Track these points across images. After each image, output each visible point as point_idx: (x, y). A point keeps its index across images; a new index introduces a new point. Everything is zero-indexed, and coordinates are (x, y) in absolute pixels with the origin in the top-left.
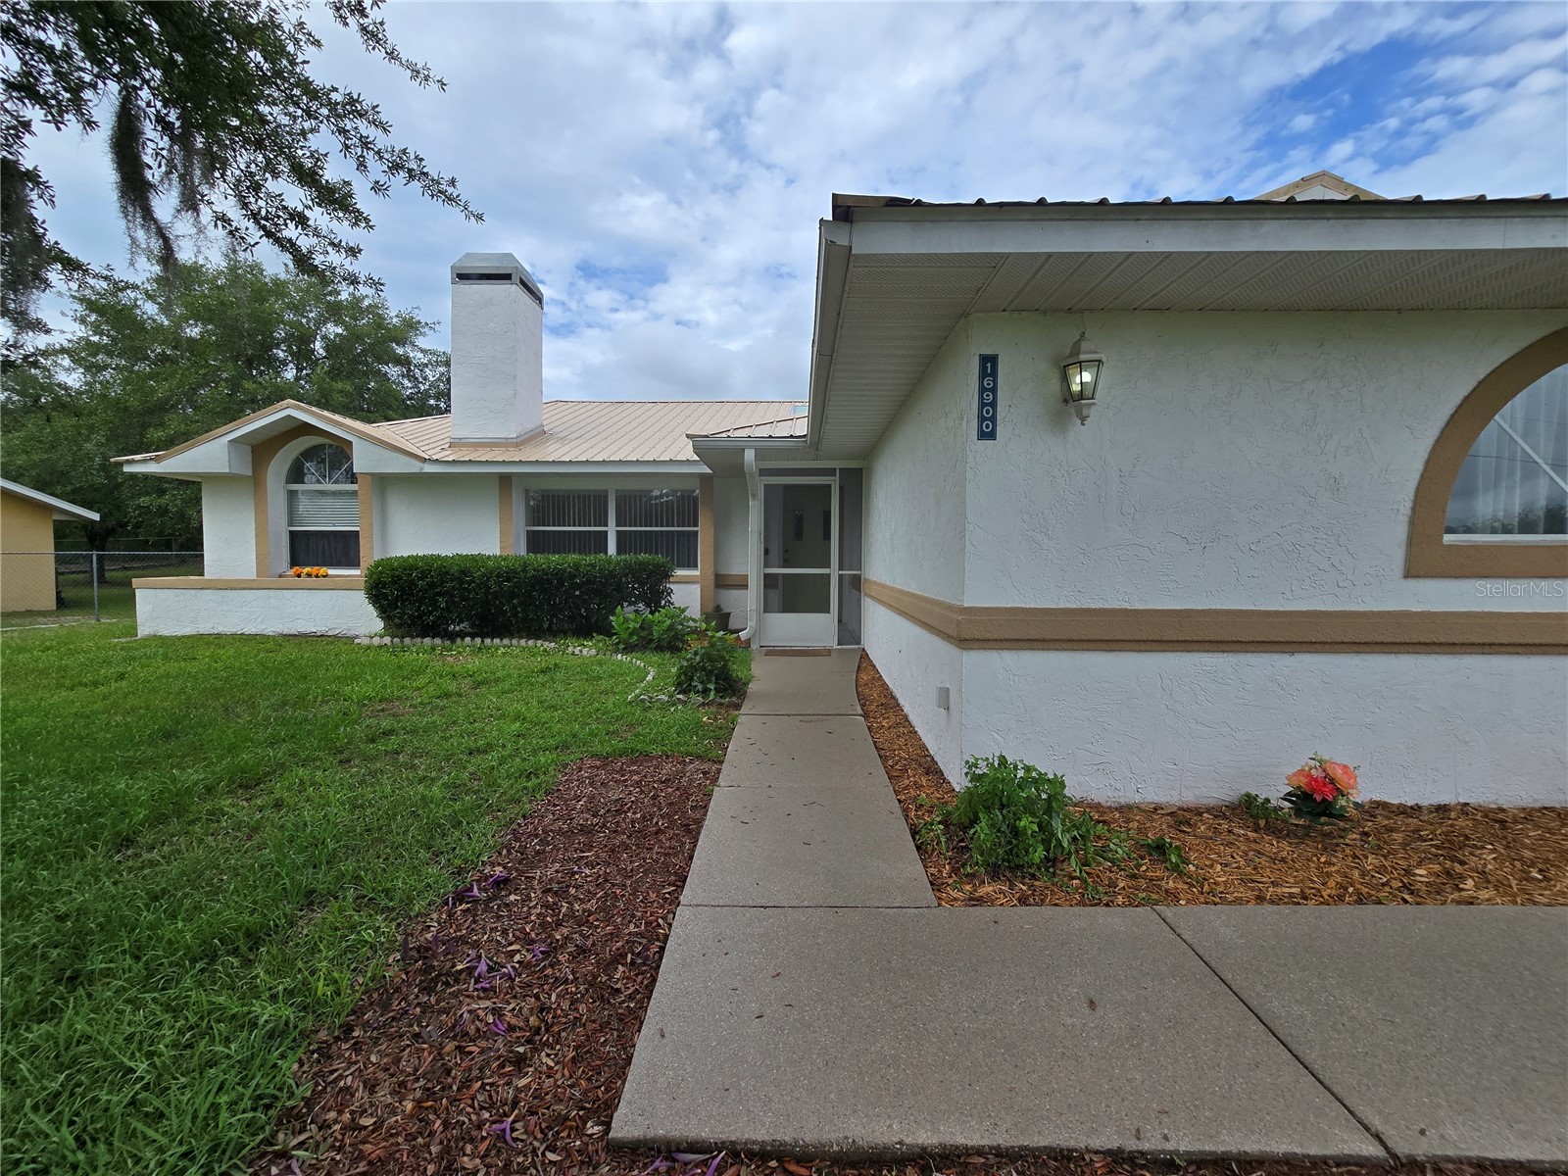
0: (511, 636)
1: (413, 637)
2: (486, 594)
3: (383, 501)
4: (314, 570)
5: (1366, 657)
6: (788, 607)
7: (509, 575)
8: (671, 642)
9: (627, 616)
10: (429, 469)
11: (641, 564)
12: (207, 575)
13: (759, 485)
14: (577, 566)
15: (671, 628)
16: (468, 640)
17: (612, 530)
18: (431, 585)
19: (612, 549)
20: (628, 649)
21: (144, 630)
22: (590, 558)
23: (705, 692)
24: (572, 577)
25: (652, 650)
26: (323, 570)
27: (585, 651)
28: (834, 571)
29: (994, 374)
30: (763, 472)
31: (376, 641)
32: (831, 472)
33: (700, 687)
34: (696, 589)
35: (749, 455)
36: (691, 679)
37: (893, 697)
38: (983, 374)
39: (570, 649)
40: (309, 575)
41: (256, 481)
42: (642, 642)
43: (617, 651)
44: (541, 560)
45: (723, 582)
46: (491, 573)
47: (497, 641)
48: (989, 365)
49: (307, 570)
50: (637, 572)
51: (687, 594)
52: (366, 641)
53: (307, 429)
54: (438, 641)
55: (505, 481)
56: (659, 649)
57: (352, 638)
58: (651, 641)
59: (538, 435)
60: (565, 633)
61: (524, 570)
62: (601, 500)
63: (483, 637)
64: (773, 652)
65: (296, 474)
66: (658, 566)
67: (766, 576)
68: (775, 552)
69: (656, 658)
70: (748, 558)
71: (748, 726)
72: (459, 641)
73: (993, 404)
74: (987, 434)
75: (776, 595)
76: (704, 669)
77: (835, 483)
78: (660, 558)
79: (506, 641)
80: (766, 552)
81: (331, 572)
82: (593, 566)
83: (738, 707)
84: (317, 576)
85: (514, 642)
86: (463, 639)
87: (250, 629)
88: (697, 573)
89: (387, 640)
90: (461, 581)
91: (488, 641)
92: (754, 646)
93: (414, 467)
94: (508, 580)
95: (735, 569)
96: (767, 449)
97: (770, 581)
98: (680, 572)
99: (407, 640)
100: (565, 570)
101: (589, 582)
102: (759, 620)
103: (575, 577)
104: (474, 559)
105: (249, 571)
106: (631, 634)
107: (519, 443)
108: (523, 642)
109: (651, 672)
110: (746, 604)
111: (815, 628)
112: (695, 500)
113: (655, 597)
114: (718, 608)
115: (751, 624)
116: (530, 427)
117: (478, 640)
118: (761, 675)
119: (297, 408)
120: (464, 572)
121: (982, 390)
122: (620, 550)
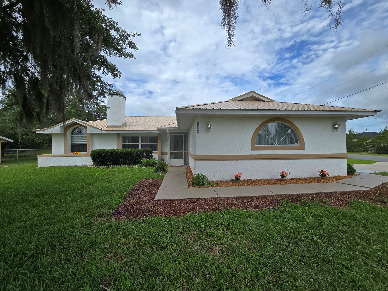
0: (121, 165)
1: (100, 166)
2: (116, 156)
3: (92, 138)
4: (77, 152)
5: (247, 161)
6: (175, 158)
7: (121, 153)
8: (153, 165)
9: (144, 160)
10: (103, 132)
11: (147, 150)
12: (52, 154)
13: (169, 135)
14: (134, 151)
15: (153, 162)
16: (111, 166)
17: (140, 144)
18: (105, 155)
19: (140, 147)
20: (145, 166)
21: (39, 166)
22: (137, 149)
23: (160, 171)
24: (133, 153)
25: (150, 166)
26: (79, 153)
27: (136, 167)
28: (183, 151)
29: (199, 125)
30: (170, 133)
31: (92, 166)
32: (183, 133)
33: (159, 170)
34: (157, 155)
35: (167, 130)
36: (158, 169)
37: (192, 171)
38: (197, 125)
39: (133, 167)
40: (76, 154)
41: (65, 134)
42: (148, 164)
43: (143, 167)
44: (127, 150)
45: (162, 154)
46: (117, 152)
47: (118, 166)
48: (198, 124)
49: (75, 152)
50: (146, 152)
51: (155, 156)
52: (90, 167)
53: (76, 124)
54: (105, 166)
55: (118, 134)
56: (151, 166)
57: (87, 166)
58: (149, 164)
59: (125, 125)
60: (132, 164)
61: (124, 152)
62: (138, 138)
63: (115, 165)
64: (172, 166)
65: (73, 133)
66: (150, 151)
67: (171, 152)
68: (173, 148)
69: (150, 167)
70: (167, 149)
71: (167, 176)
72: (110, 166)
73: (199, 129)
74: (198, 133)
75: (173, 156)
76: (160, 167)
77: (183, 135)
78: (150, 149)
79: (120, 166)
80: (171, 148)
81: (81, 153)
82: (138, 151)
83: (166, 173)
84: (78, 154)
85: (121, 166)
86: (110, 165)
87: (63, 165)
88: (157, 152)
89: (94, 166)
90: (111, 154)
91: (116, 166)
92: (169, 165)
93: (100, 132)
94: (121, 154)
95: (165, 151)
96: (170, 129)
97: (172, 153)
98: (154, 152)
99: (99, 166)
100: (132, 152)
101: (137, 154)
102: (170, 161)
103: (134, 153)
104: (113, 150)
105: (63, 153)
106: (146, 163)
107: (121, 127)
108: (123, 166)
109: (150, 169)
110: (167, 158)
111: (180, 162)
112: (157, 137)
113: (149, 157)
114: (162, 159)
115: (168, 161)
116: (123, 123)
117: (114, 166)
118: (169, 169)
119: (75, 120)
120: (112, 152)
121: (197, 127)
122: (142, 148)
